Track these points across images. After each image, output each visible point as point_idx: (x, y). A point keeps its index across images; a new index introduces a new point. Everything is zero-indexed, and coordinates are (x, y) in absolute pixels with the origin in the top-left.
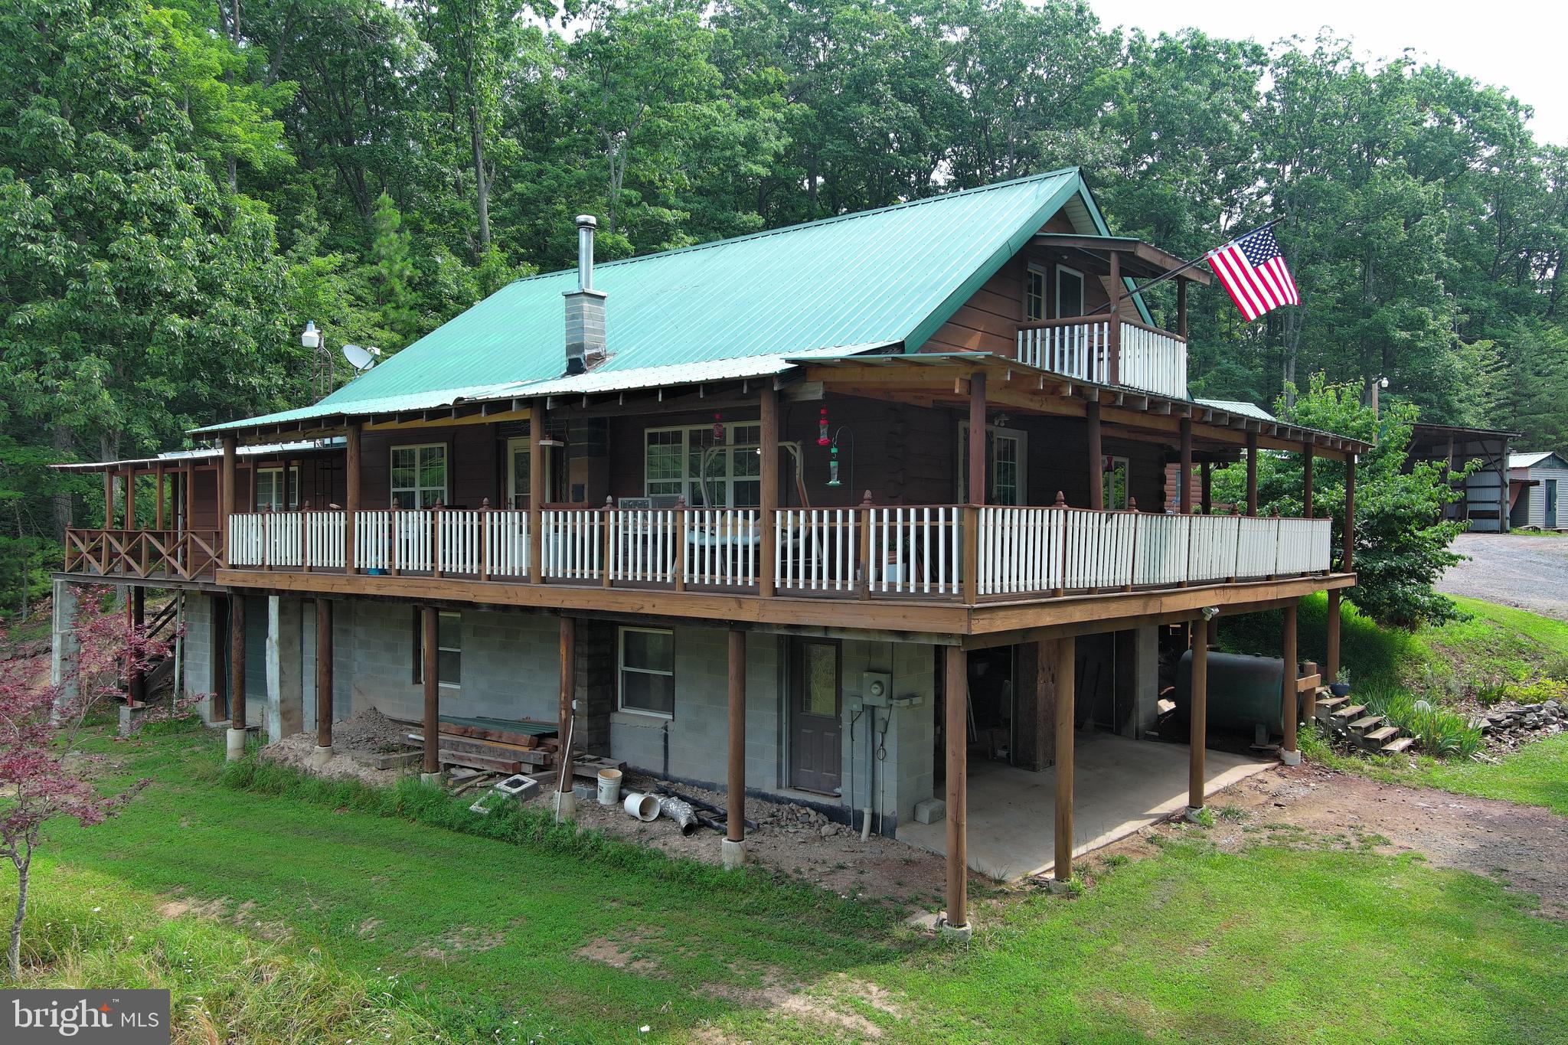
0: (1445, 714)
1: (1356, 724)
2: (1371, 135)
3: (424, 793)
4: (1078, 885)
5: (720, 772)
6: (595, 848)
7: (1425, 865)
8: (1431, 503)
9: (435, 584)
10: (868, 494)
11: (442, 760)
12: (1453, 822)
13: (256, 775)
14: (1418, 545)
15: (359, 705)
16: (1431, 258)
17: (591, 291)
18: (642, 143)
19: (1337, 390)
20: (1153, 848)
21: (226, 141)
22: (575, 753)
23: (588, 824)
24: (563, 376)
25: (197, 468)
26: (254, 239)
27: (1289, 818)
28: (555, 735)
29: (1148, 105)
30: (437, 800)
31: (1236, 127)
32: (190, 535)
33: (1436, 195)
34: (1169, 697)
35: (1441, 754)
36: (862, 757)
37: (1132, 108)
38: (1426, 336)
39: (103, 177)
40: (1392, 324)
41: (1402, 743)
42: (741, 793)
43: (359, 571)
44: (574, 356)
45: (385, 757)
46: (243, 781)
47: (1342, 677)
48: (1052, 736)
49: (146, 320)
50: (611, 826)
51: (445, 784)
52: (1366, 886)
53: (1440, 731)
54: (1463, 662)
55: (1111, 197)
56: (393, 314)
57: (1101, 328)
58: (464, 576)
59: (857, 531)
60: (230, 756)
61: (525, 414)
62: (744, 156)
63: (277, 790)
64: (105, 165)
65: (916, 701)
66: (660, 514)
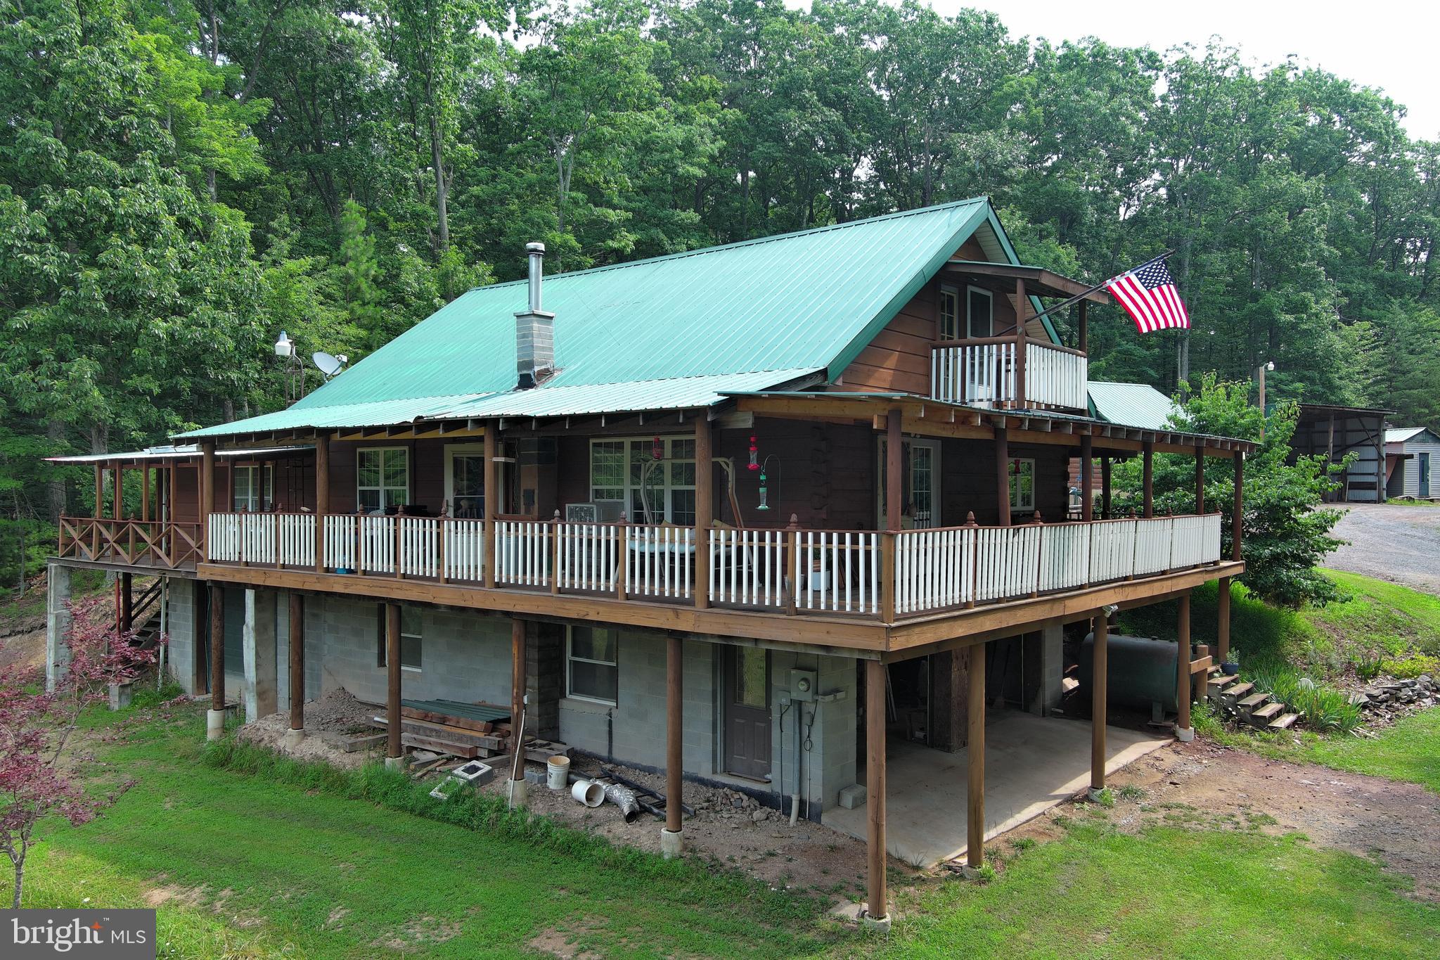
0: (1327, 691)
1: (1242, 702)
2: (1257, 134)
3: (388, 778)
4: (989, 872)
5: (661, 758)
6: (546, 835)
7: (1308, 846)
8: (1312, 495)
9: (397, 585)
10: (794, 518)
11: (405, 743)
12: (1334, 800)
13: (234, 756)
14: (1301, 532)
15: (328, 685)
16: (1313, 247)
17: (540, 312)
18: (588, 148)
19: (1226, 387)
20: (1058, 830)
21: (205, 155)
22: (527, 738)
23: (539, 809)
24: (515, 390)
25: (180, 465)
26: (232, 246)
27: (1183, 798)
28: (508, 720)
29: (1053, 109)
30: (400, 784)
31: (1133, 130)
32: (173, 526)
33: (1318, 189)
34: (1073, 675)
35: (1323, 729)
36: (790, 747)
37: (1038, 111)
38: (1309, 318)
39: (93, 193)
40: (1278, 308)
41: (1288, 719)
42: (679, 777)
43: (328, 570)
44: (525, 372)
45: (352, 740)
46: (222, 760)
47: (1232, 657)
48: (965, 718)
49: (133, 323)
50: (560, 811)
51: (407, 767)
52: (1254, 867)
53: (1322, 708)
54: (1343, 637)
55: (1019, 194)
56: (359, 311)
57: (1008, 349)
58: (424, 578)
59: (785, 551)
60: (210, 736)
61: (480, 432)
62: (682, 159)
63: (254, 771)
64: (95, 181)
65: (840, 695)
66: (603, 529)
